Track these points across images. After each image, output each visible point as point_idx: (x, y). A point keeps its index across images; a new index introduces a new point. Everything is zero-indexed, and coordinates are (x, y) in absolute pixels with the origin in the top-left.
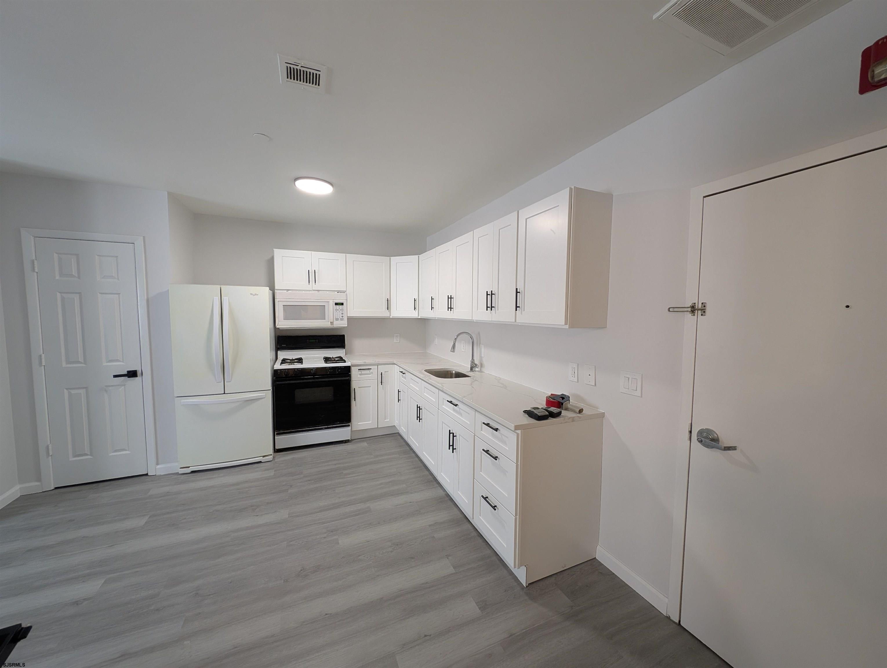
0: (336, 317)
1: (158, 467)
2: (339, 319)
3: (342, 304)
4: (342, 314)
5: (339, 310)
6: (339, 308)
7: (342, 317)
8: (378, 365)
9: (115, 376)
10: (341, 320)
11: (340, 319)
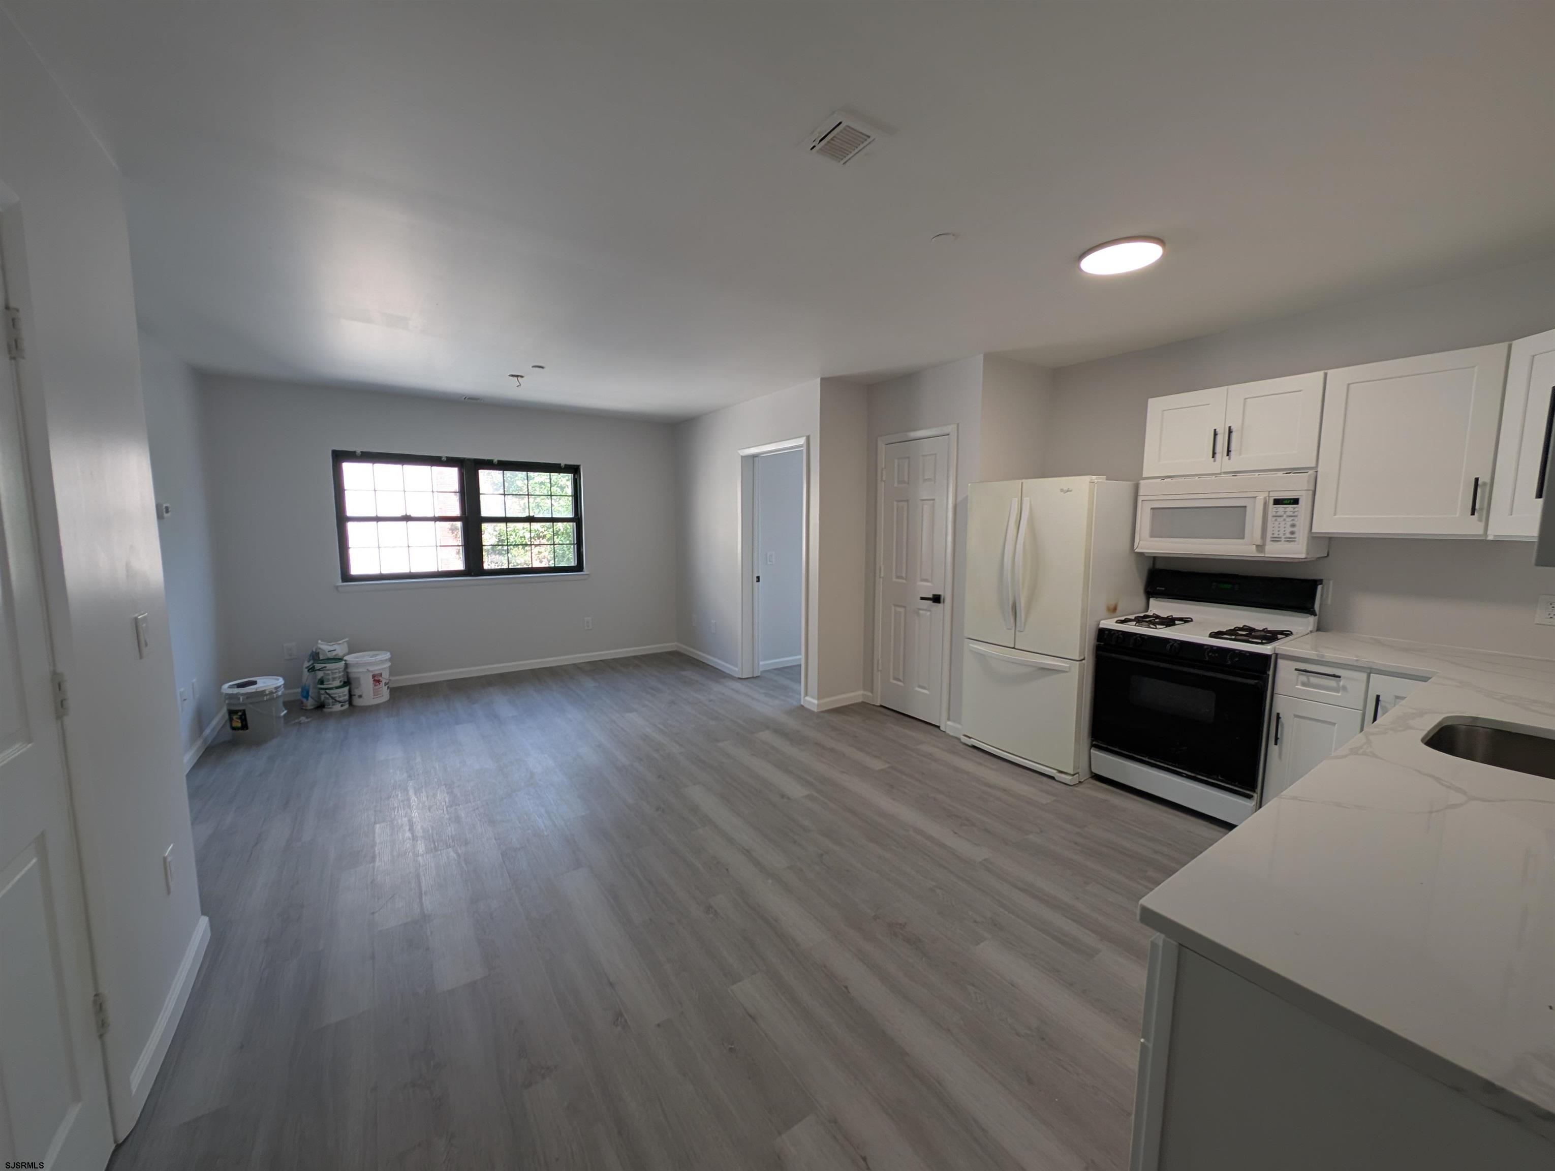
0: (1273, 534)
1: (949, 723)
2: (1283, 539)
3: (1295, 501)
4: (1293, 526)
5: (1285, 516)
6: (1285, 512)
7: (1292, 533)
8: (1370, 671)
9: (922, 599)
10: (1288, 541)
11: (1286, 538)
